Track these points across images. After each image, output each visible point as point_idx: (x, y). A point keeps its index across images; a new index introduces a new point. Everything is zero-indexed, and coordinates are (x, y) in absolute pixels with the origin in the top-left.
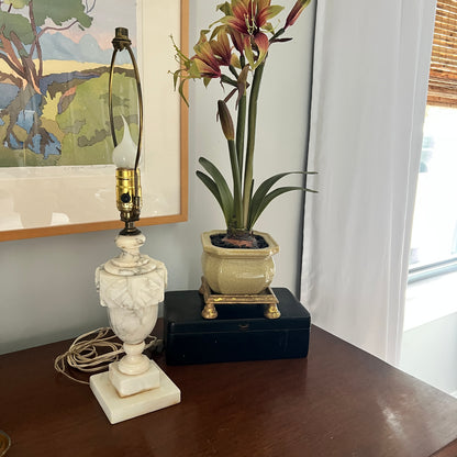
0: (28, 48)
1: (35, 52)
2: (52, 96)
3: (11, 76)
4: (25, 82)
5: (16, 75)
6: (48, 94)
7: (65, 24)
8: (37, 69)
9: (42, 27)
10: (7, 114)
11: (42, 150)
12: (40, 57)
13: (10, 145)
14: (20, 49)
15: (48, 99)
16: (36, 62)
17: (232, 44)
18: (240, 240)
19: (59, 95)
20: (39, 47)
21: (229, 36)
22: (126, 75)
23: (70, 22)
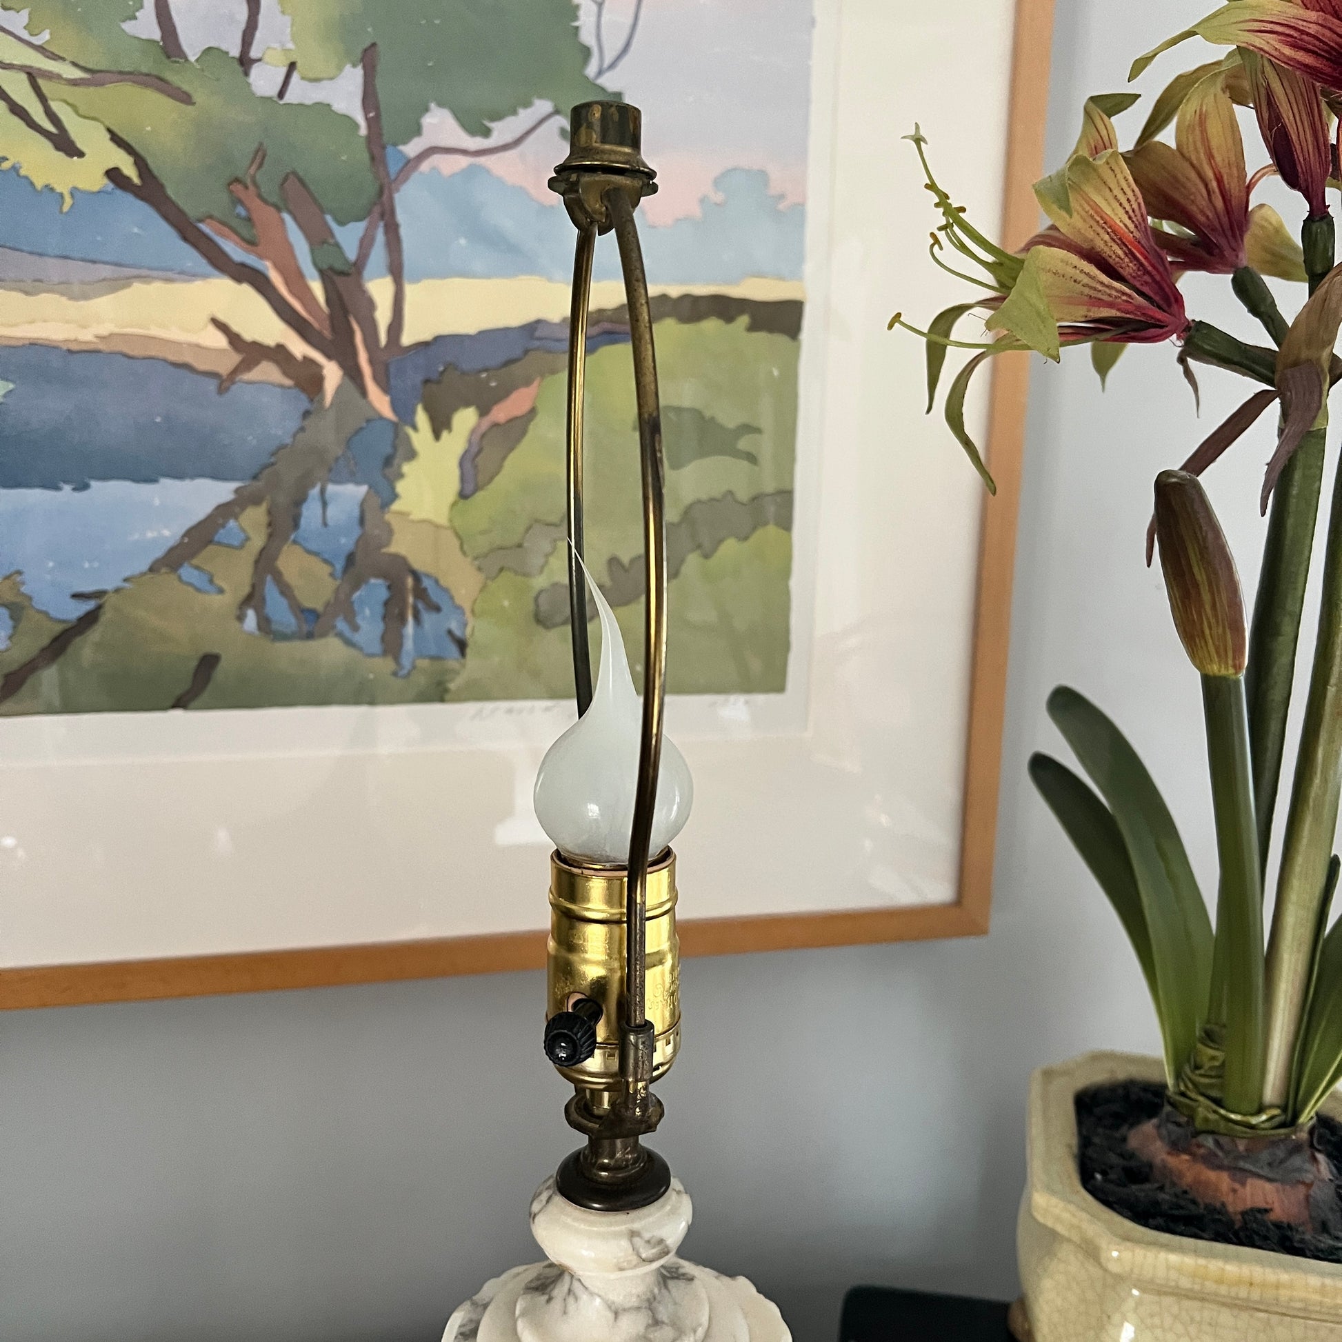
0: (348, 237)
1: (378, 254)
2: (440, 425)
3: (279, 354)
4: (332, 374)
5: (299, 348)
6: (421, 418)
7: (503, 131)
8: (383, 317)
9: (411, 149)
10: (256, 501)
11: (391, 645)
12: (396, 272)
13: (264, 624)
14: (320, 240)
15: (421, 435)
16: (380, 289)
17: (1257, 154)
18: (1239, 1174)
19: (465, 419)
20: (392, 230)
21: (1247, 118)
22: (753, 327)
23: (525, 117)
